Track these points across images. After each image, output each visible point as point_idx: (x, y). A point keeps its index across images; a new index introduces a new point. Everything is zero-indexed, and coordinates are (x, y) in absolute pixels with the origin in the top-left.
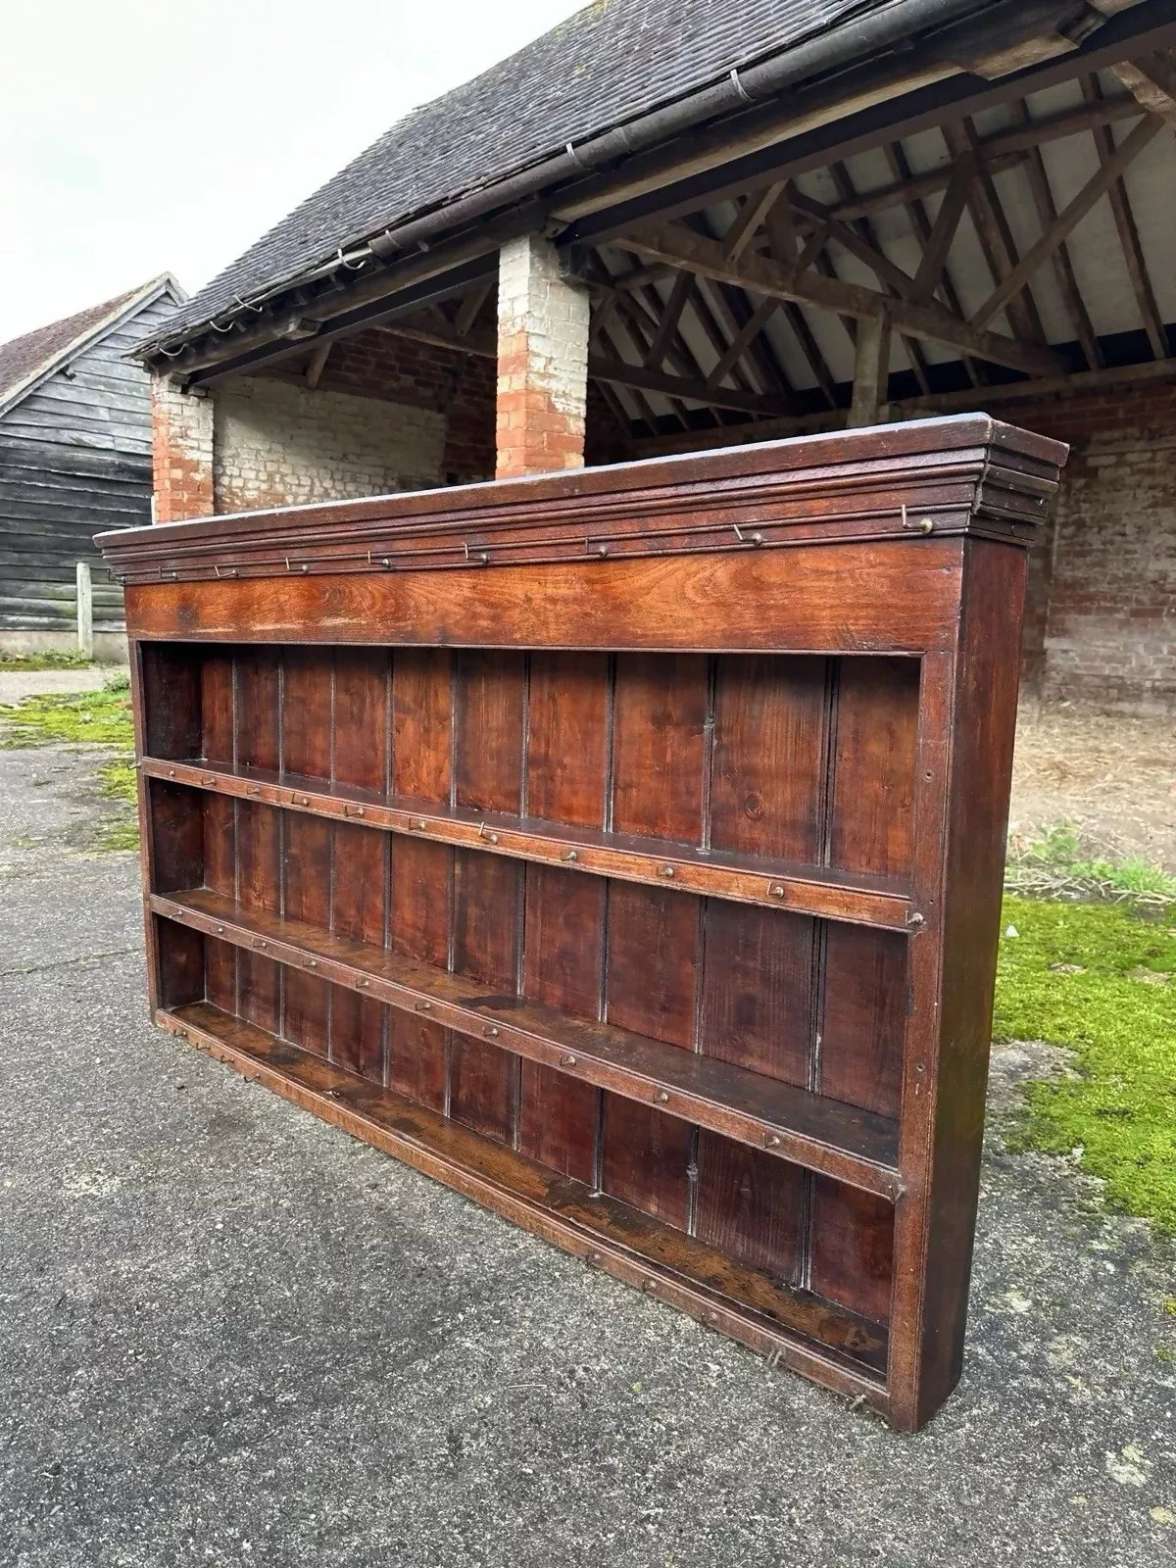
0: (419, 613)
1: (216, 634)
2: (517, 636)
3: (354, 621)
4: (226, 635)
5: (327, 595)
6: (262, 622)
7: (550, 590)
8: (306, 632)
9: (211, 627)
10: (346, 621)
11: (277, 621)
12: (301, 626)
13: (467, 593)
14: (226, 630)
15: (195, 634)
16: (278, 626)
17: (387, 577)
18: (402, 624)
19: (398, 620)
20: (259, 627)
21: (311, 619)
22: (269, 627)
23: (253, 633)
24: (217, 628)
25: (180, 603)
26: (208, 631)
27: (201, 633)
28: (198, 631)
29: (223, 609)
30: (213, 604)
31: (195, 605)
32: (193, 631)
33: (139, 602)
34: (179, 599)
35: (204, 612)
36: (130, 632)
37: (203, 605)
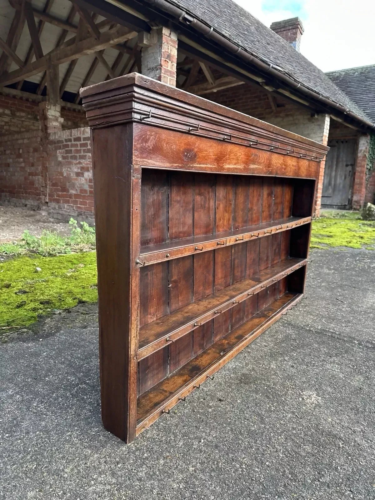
0: (273, 166)
1: (206, 168)
2: (287, 174)
3: (259, 167)
4: (211, 169)
5: (253, 156)
6: (229, 164)
8: (246, 169)
9: (203, 164)
10: (257, 166)
11: (235, 164)
12: (243, 167)
13: (282, 161)
14: (211, 166)
15: (192, 167)
16: (235, 166)
17: (269, 153)
18: (269, 169)
19: (269, 167)
20: (227, 166)
21: (247, 164)
22: (231, 166)
23: (224, 169)
24: (207, 165)
25: (186, 146)
26: (201, 166)
27: (196, 167)
28: (194, 165)
29: (212, 155)
30: (207, 151)
31: (196, 150)
32: (192, 165)
33: (149, 138)
34: (185, 144)
35: (200, 155)
36: (136, 160)
37: (201, 151)
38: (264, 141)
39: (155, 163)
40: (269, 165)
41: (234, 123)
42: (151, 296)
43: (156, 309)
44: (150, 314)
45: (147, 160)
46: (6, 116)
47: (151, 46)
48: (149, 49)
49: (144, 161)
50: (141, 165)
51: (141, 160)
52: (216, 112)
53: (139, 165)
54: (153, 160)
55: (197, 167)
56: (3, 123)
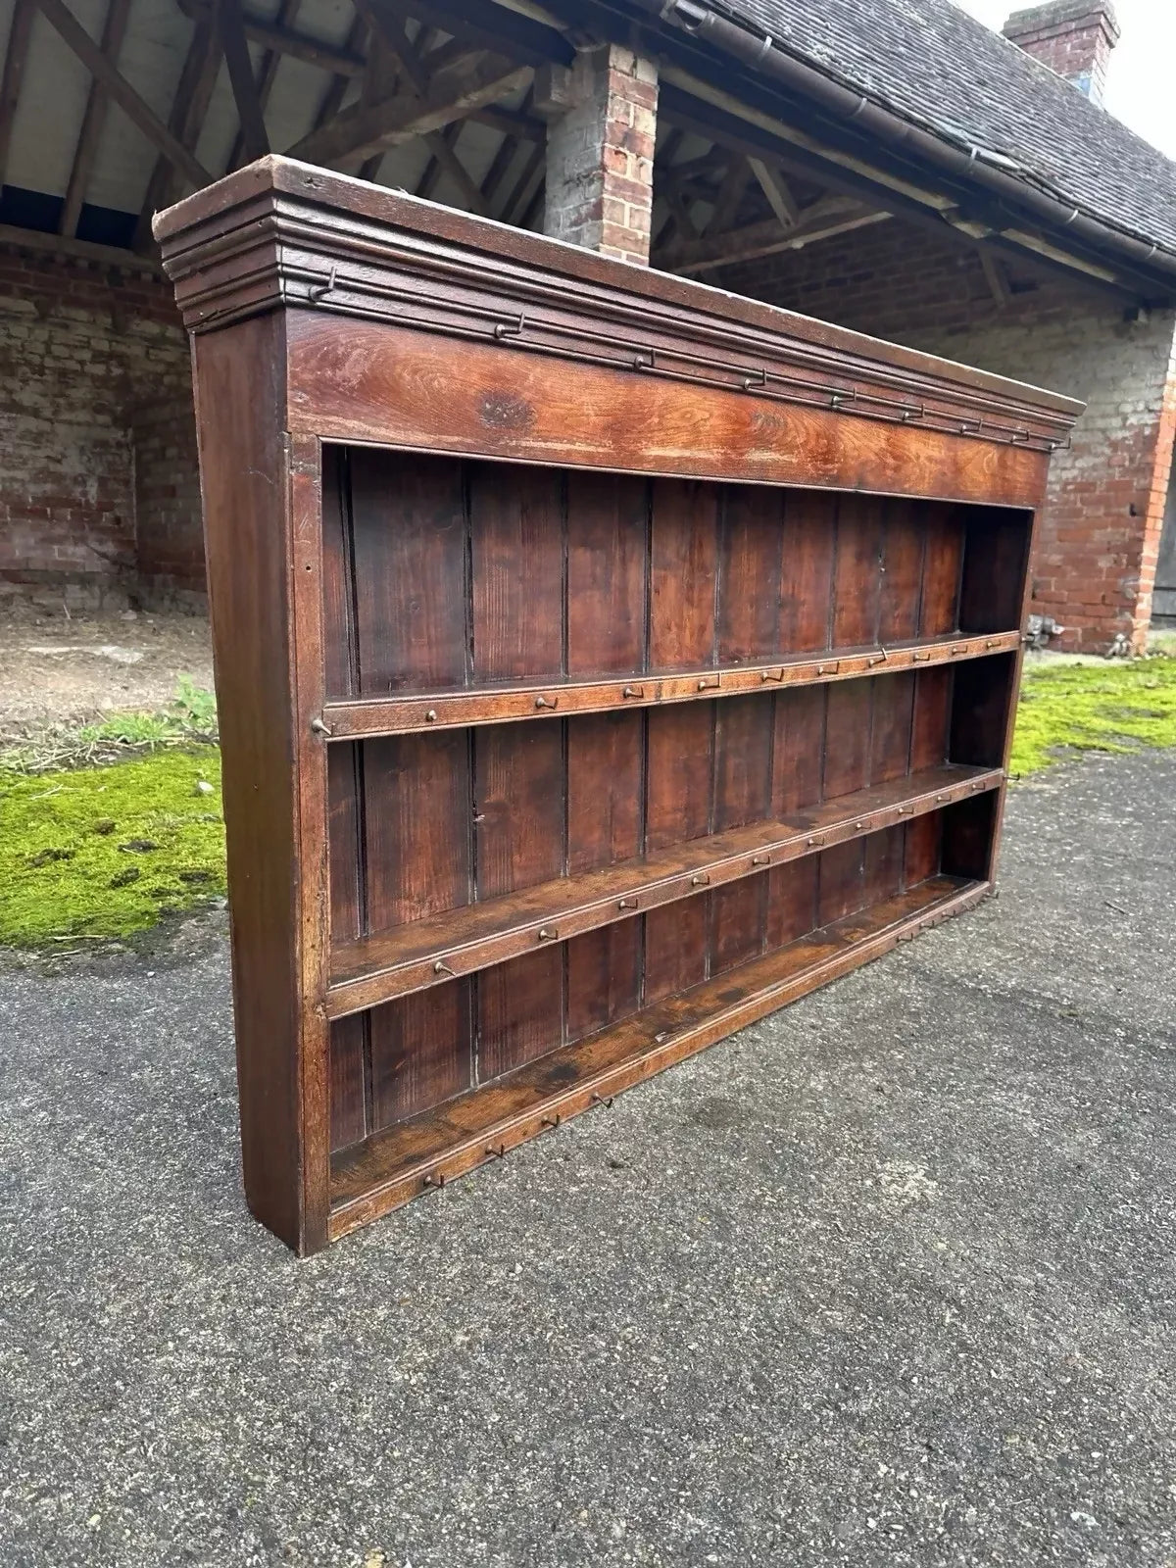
0: (845, 457)
1: (569, 453)
2: (907, 486)
3: (785, 458)
4: (590, 456)
5: (760, 422)
6: (662, 443)
7: (931, 453)
8: (728, 463)
9: (560, 440)
10: (775, 456)
11: (686, 446)
12: (719, 457)
13: (883, 444)
14: (591, 449)
15: (517, 449)
16: (687, 453)
17: (823, 414)
18: (829, 466)
19: (826, 461)
20: (655, 451)
21: (734, 448)
22: (673, 453)
23: (642, 459)
24: (573, 443)
25: (487, 384)
26: (550, 445)
27: (532, 448)
28: (524, 444)
29: (592, 413)
30: (570, 401)
31: (527, 395)
32: (514, 443)
33: (347, 356)
34: (483, 376)
35: (547, 411)
36: (302, 420)
37: (545, 398)
38: (797, 376)
39: (373, 430)
40: (827, 455)
41: (664, 312)
42: (410, 845)
43: (429, 884)
44: (409, 897)
45: (340, 420)
46: (168, 347)
47: (574, 108)
48: (569, 118)
49: (331, 423)
50: (319, 433)
51: (319, 418)
52: (586, 276)
53: (310, 432)
54: (364, 421)
55: (535, 448)
56: (160, 368)
